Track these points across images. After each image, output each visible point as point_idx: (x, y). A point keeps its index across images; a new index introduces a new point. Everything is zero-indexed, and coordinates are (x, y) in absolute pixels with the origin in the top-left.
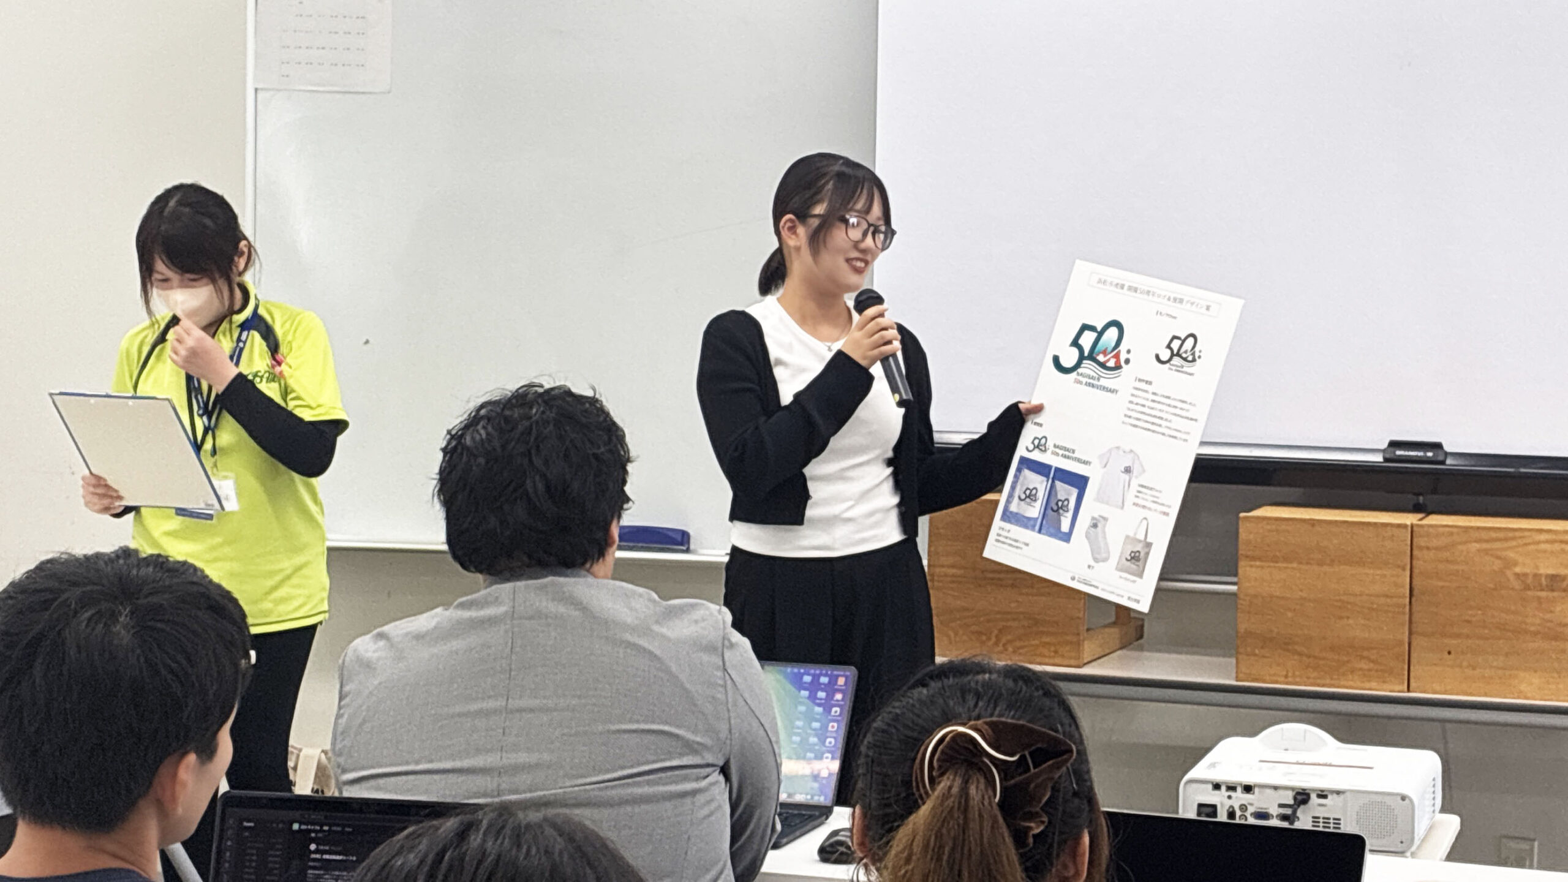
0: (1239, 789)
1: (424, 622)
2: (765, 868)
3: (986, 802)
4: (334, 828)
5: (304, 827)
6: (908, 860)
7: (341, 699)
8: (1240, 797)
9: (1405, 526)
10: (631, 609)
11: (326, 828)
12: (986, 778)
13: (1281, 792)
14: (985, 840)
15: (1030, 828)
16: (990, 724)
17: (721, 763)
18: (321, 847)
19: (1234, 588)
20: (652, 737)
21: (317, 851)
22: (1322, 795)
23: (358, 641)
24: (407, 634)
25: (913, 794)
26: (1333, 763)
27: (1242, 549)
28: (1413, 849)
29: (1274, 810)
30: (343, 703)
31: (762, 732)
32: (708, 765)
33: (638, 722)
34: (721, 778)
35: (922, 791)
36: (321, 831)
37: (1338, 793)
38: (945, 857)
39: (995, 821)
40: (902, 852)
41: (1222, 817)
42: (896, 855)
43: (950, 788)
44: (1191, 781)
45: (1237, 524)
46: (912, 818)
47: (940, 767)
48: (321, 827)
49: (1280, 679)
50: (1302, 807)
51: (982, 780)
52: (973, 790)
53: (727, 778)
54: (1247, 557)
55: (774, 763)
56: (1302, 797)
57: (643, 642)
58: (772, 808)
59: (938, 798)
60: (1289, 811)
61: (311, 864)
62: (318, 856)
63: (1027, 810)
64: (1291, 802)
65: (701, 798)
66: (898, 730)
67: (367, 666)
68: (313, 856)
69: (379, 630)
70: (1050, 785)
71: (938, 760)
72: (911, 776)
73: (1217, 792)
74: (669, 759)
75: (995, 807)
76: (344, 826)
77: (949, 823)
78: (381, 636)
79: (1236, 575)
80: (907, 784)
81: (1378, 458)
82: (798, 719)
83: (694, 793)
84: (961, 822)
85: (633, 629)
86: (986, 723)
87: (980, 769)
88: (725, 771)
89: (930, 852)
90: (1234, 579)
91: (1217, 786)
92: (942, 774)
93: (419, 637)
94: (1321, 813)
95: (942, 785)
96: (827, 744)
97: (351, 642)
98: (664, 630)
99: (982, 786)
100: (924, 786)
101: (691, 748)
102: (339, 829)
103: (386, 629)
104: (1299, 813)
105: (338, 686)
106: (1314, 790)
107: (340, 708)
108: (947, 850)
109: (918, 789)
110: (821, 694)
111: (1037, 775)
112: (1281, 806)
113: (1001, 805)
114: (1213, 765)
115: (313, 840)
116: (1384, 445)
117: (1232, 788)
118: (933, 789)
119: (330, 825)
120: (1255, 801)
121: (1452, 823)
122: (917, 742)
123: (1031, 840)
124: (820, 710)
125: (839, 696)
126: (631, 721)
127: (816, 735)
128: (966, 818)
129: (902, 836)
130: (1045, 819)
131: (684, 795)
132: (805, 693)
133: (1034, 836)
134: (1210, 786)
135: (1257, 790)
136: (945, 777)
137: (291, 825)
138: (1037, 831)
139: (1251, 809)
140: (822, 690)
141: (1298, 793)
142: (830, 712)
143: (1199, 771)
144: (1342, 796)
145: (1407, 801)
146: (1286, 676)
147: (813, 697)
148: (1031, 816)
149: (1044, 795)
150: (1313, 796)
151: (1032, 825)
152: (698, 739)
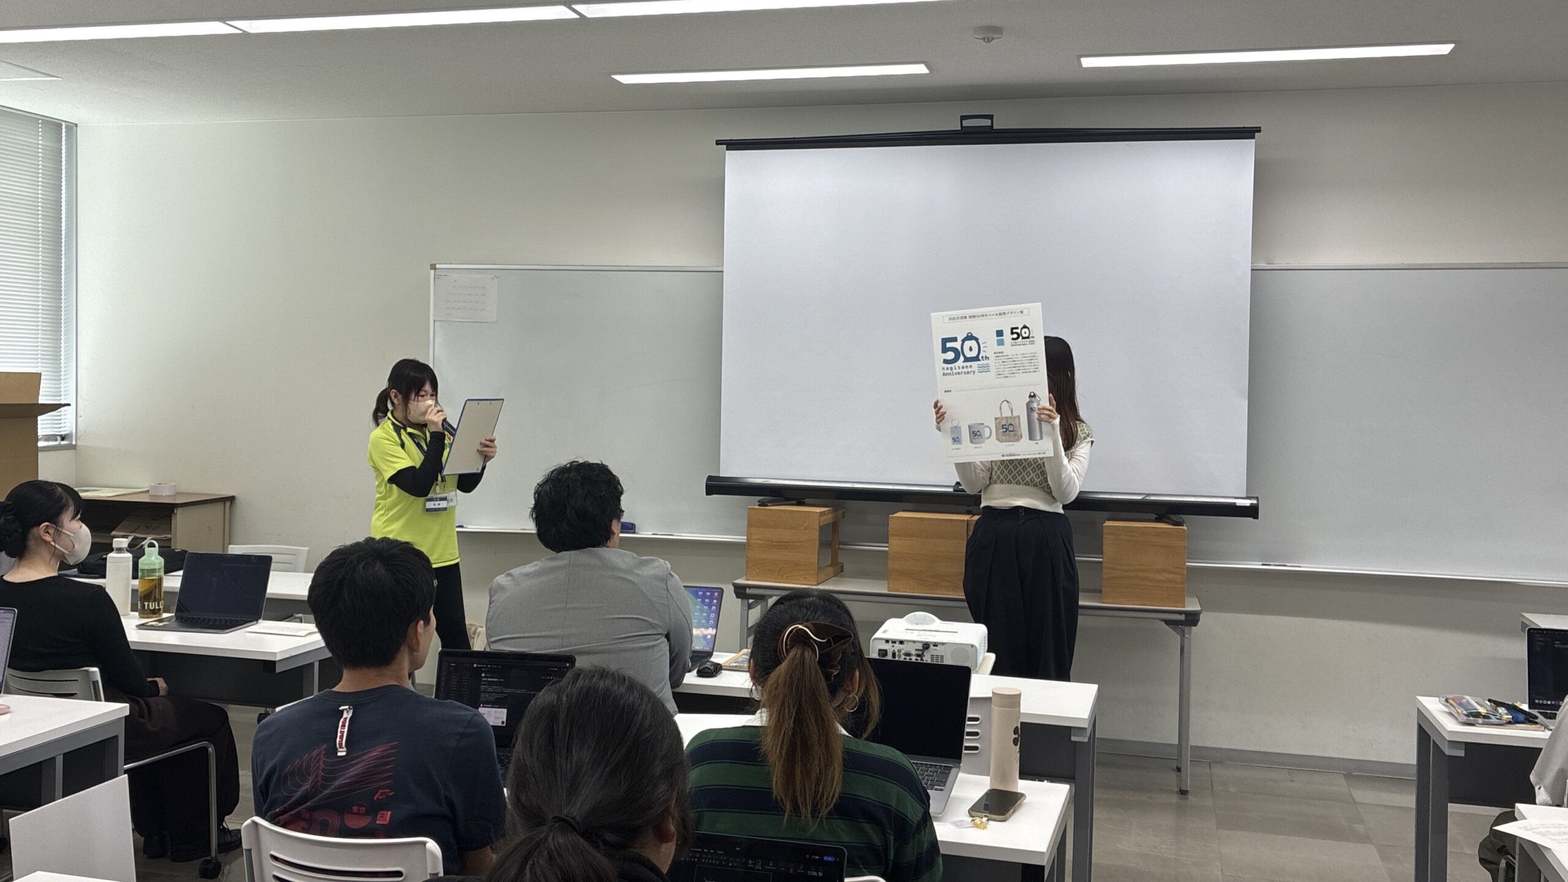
0: (897, 643)
1: (529, 568)
2: (685, 681)
3: (813, 661)
4: (493, 666)
5: (479, 666)
6: (776, 688)
7: (490, 603)
8: (897, 646)
9: (964, 520)
10: (624, 562)
11: (489, 666)
12: (812, 650)
13: (916, 644)
14: (812, 679)
15: (833, 673)
16: (814, 625)
17: (666, 633)
18: (487, 675)
19: (887, 549)
20: (635, 621)
21: (484, 677)
22: (935, 645)
23: (498, 578)
24: (520, 574)
25: (778, 656)
26: (940, 630)
27: (891, 531)
28: (977, 669)
29: (913, 652)
30: (491, 605)
31: (685, 620)
32: (659, 634)
33: (627, 614)
34: (666, 640)
35: (783, 656)
36: (487, 667)
37: (943, 644)
38: (794, 688)
39: (817, 671)
40: (773, 684)
41: (889, 657)
42: (771, 686)
43: (796, 654)
44: (875, 639)
45: (888, 520)
46: (778, 668)
47: (790, 644)
48: (487, 665)
49: (907, 590)
50: (926, 651)
51: (810, 651)
52: (806, 654)
53: (669, 640)
54: (893, 535)
55: (689, 634)
56: (926, 646)
57: (630, 578)
58: (688, 655)
59: (790, 659)
60: (920, 653)
61: (482, 683)
62: (486, 679)
63: (831, 664)
64: (921, 648)
65: (656, 649)
66: (770, 625)
67: (501, 588)
68: (483, 679)
69: (508, 572)
70: (841, 651)
71: (790, 641)
72: (777, 647)
73: (887, 644)
74: (642, 631)
75: (816, 663)
76: (497, 665)
77: (795, 671)
78: (509, 575)
79: (888, 543)
80: (775, 651)
81: (951, 490)
82: (697, 612)
83: (654, 646)
84: (801, 670)
85: (625, 571)
86: (812, 624)
87: (809, 646)
88: (667, 636)
89: (787, 684)
90: (887, 545)
91: (887, 641)
92: (792, 648)
93: (527, 575)
94: (935, 653)
95: (791, 654)
96: (710, 623)
97: (495, 577)
98: (640, 572)
99: (810, 654)
100: (783, 654)
101: (653, 626)
102: (495, 666)
103: (511, 571)
104: (925, 654)
105: (489, 598)
106: (931, 643)
107: (489, 608)
108: (795, 684)
109: (781, 655)
110: (707, 600)
111: (835, 648)
112: (916, 650)
113: (818, 662)
114: (885, 631)
115: (483, 672)
116: (954, 484)
117: (894, 642)
118: (788, 655)
119: (491, 665)
120: (905, 648)
121: (992, 657)
122: (781, 632)
123: (833, 678)
124: (706, 607)
125: (715, 601)
126: (624, 614)
127: (705, 619)
128: (804, 670)
129: (773, 676)
130: (839, 668)
131: (649, 647)
132: (700, 600)
133: (834, 676)
134: (884, 641)
135: (905, 643)
136: (794, 649)
137: (473, 665)
138: (835, 674)
139: (903, 652)
140: (708, 598)
141: (924, 644)
142: (711, 608)
143: (878, 634)
144: (944, 646)
145: (974, 648)
146: (910, 589)
147: (703, 602)
148: (832, 667)
149: (839, 656)
150: (931, 646)
151: (833, 671)
152: (655, 622)
